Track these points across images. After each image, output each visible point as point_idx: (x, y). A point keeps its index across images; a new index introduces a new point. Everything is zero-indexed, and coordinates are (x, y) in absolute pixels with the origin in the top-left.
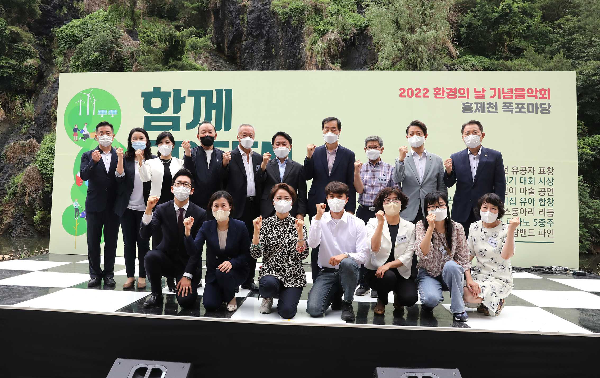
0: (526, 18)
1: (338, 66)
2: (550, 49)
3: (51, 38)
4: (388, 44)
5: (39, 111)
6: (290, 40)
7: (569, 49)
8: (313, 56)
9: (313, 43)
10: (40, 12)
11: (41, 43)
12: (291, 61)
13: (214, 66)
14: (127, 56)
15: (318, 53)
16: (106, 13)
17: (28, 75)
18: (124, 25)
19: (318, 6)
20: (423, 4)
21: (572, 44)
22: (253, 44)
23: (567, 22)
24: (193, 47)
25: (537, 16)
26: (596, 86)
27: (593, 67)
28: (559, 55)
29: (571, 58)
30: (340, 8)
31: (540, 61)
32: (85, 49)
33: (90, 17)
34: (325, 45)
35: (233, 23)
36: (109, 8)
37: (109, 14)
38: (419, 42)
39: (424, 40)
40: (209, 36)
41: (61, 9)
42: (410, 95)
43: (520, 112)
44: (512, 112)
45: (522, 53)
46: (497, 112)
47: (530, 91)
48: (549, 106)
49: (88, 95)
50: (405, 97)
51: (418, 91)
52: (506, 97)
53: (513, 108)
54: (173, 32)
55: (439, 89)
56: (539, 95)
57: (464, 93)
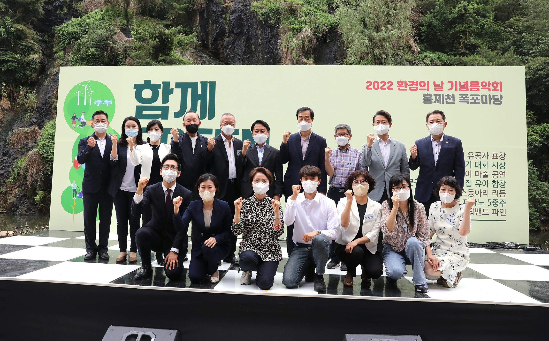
0: (480, 19)
1: (311, 61)
2: (502, 46)
3: (52, 35)
4: (356, 42)
5: (41, 101)
6: (268, 38)
7: (519, 46)
8: (289, 51)
9: (289, 41)
10: (43, 12)
11: (44, 40)
12: (269, 56)
13: (199, 61)
14: (121, 51)
15: (293, 49)
16: (102, 13)
17: (31, 69)
18: (118, 23)
19: (293, 7)
20: (388, 6)
21: (521, 42)
22: (235, 41)
23: (517, 22)
24: (180, 44)
25: (489, 16)
26: (543, 79)
27: (540, 63)
28: (509, 52)
29: (521, 54)
30: (313, 9)
31: (492, 56)
32: (83, 45)
33: (88, 17)
34: (300, 42)
35: (217, 22)
36: (105, 8)
37: (105, 13)
38: (384, 40)
39: (389, 38)
40: (195, 34)
41: (62, 9)
42: (376, 87)
43: (475, 103)
44: (468, 103)
45: (477, 50)
46: (454, 103)
47: (484, 84)
48: (501, 97)
49: (86, 86)
50: (371, 89)
51: (383, 84)
52: (462, 89)
53: (468, 100)
54: (163, 30)
55: (402, 82)
56: (492, 88)
57: (424, 86)
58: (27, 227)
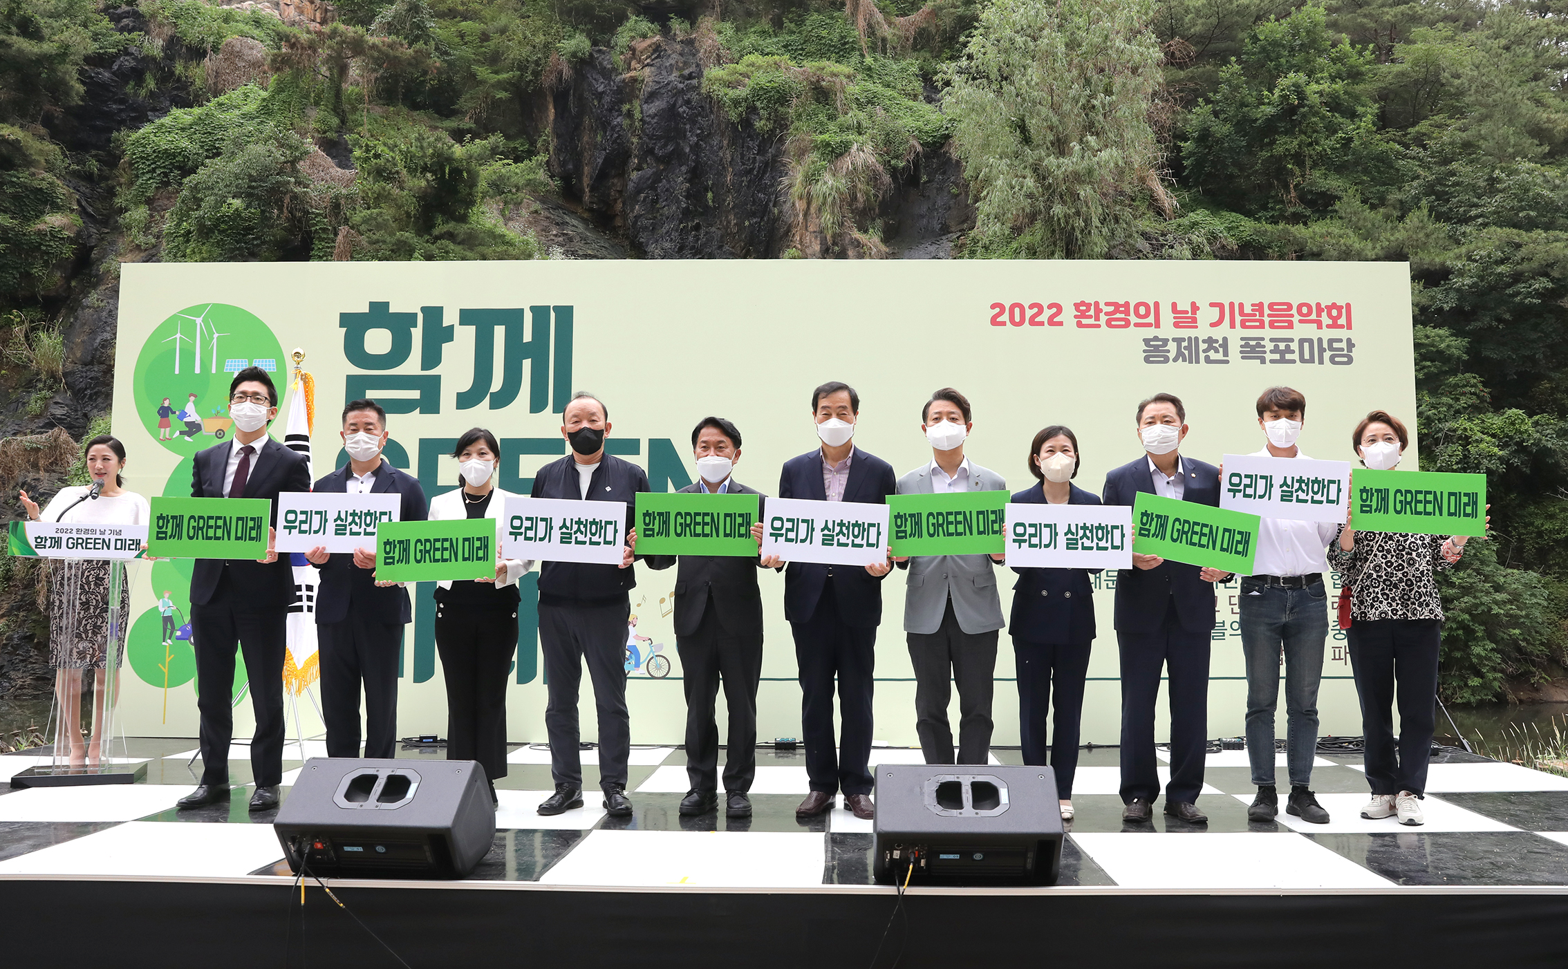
0: (1341, 120)
1: (873, 239)
2: (1399, 196)
3: (112, 159)
4: (999, 182)
5: (79, 355)
6: (752, 170)
7: (1443, 197)
8: (812, 210)
9: (811, 179)
10: (81, 89)
11: (85, 172)
12: (756, 223)
13: (556, 235)
14: (321, 209)
15: (824, 203)
16: (264, 94)
17: (46, 258)
18: (313, 125)
19: (824, 83)
20: (1088, 82)
21: (1449, 186)
22: (657, 178)
23: (1437, 130)
24: (498, 187)
25: (1364, 115)
26: (1505, 289)
27: (1497, 243)
28: (1417, 213)
29: (1448, 219)
30: (879, 88)
31: (1373, 225)
32: (208, 188)
33: (220, 105)
34: (842, 183)
35: (604, 125)
36: (273, 79)
37: (273, 96)
38: (1077, 178)
39: (1090, 172)
40: (543, 158)
41: (140, 81)
42: (1017, 318)
43: (1283, 360)
44: (1263, 360)
45: (1332, 206)
46: (1227, 362)
47: (1305, 310)
48: (1350, 345)
49: (199, 320)
50: (1003, 324)
51: (1035, 310)
52: (1247, 324)
53: (1265, 352)
54: (446, 147)
55: (1088, 306)
56: (1326, 320)
57: (1147, 315)
58: (32, 731)
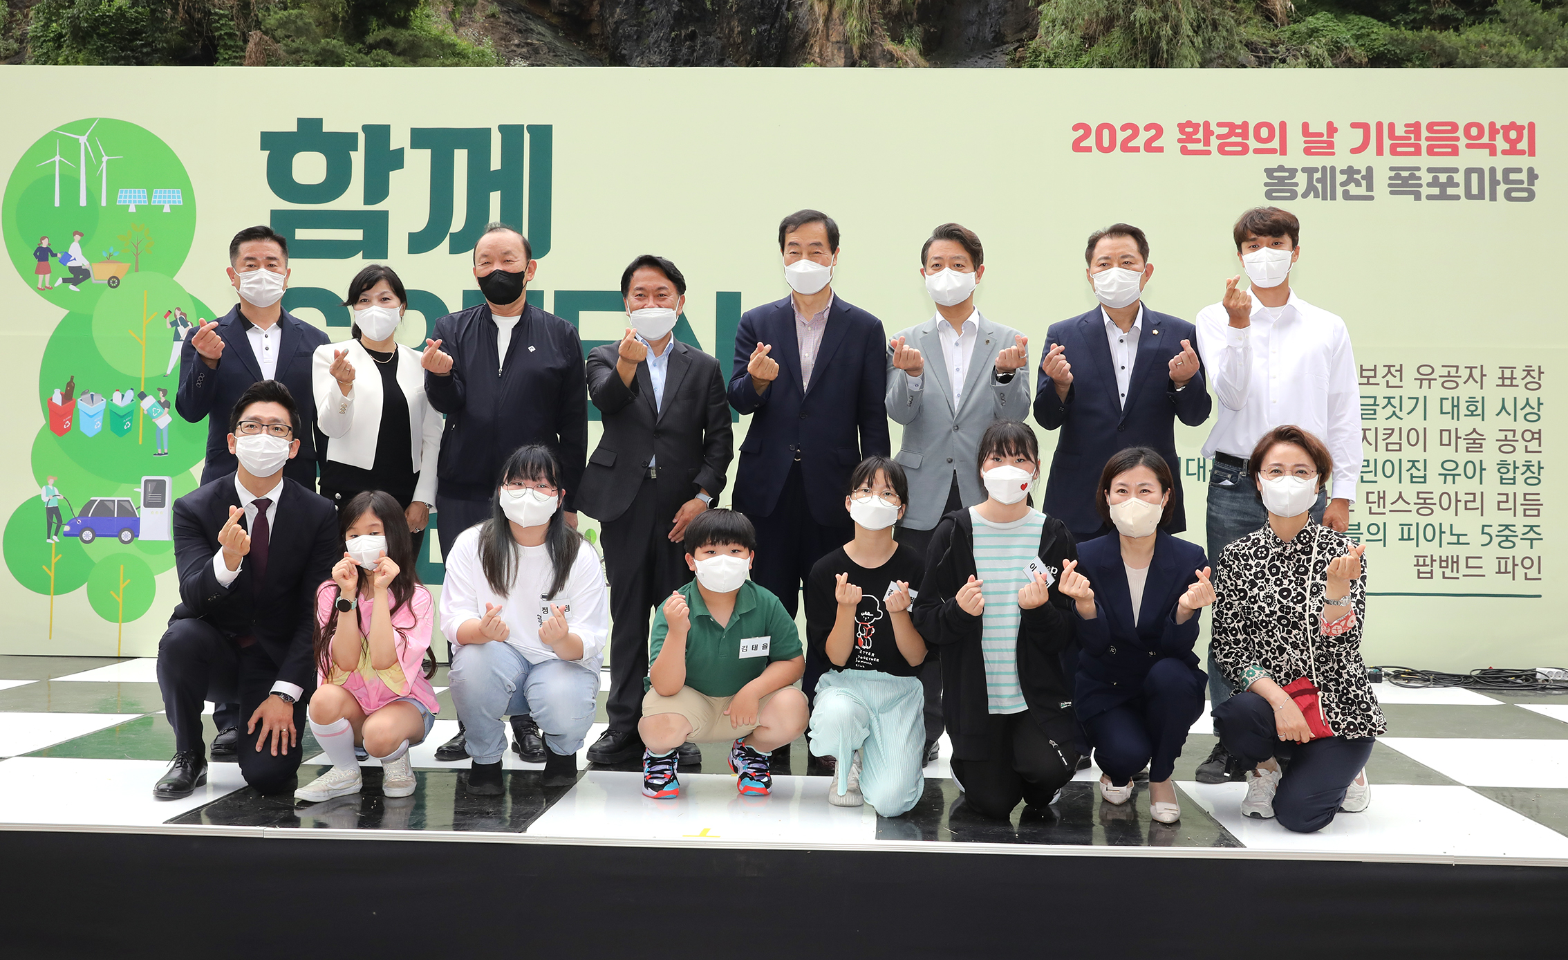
1: (910, 49)
8: (835, 14)
12: (765, 31)
13: (518, 46)
14: (226, 8)
15: (850, 6)
31: (1546, 30)
42: (1106, 143)
43: (1443, 196)
44: (1418, 197)
45: (1492, 6)
46: (1371, 198)
47: (1474, 131)
48: (1532, 176)
49: (83, 139)
50: (1088, 149)
51: (1129, 132)
52: (1399, 149)
53: (1420, 186)
55: (1196, 127)
56: (1501, 144)
57: (1271, 138)
